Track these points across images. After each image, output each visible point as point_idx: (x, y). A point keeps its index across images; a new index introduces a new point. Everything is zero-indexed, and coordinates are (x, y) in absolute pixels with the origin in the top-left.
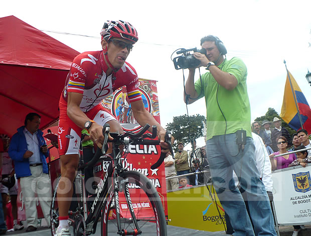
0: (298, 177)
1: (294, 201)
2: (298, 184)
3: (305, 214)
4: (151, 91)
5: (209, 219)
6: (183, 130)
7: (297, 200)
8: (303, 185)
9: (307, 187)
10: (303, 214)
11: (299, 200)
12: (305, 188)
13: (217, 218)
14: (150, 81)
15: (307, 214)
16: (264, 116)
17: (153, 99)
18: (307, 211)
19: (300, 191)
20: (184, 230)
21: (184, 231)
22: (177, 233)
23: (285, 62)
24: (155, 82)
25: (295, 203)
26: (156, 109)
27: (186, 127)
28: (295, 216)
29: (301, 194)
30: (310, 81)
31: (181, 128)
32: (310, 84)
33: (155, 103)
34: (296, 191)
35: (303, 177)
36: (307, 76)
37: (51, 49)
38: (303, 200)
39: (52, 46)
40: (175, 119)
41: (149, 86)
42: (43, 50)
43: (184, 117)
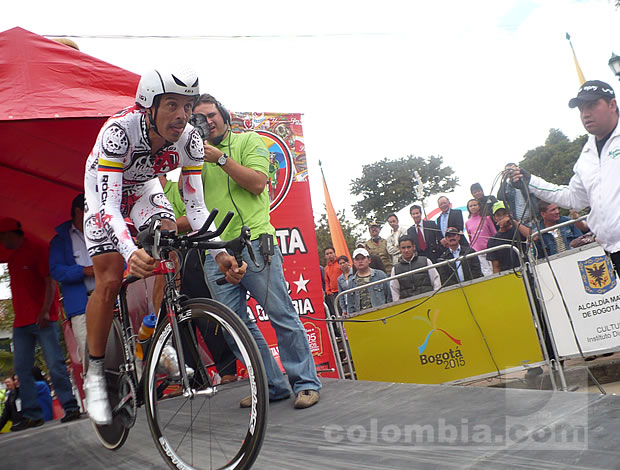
0: (588, 267)
1: (586, 311)
2: (591, 279)
3: (607, 332)
4: (292, 133)
5: (432, 359)
6: (383, 189)
7: (591, 310)
8: (599, 280)
9: (607, 283)
10: (603, 334)
11: (594, 308)
12: (603, 286)
13: (446, 356)
14: (288, 116)
15: (610, 332)
16: (542, 147)
17: (295, 150)
18: (610, 328)
19: (595, 292)
20: (369, 384)
21: (369, 388)
22: (355, 392)
23: (568, 37)
24: (298, 116)
25: (588, 314)
26: (302, 168)
27: (390, 182)
28: (589, 340)
29: (596, 298)
30: (618, 71)
31: (380, 185)
32: (618, 77)
33: (300, 156)
34: (588, 292)
35: (598, 265)
36: (611, 62)
37: (97, 80)
38: (601, 307)
39: (98, 74)
40: (367, 169)
41: (288, 125)
42: (82, 85)
43: (382, 163)
